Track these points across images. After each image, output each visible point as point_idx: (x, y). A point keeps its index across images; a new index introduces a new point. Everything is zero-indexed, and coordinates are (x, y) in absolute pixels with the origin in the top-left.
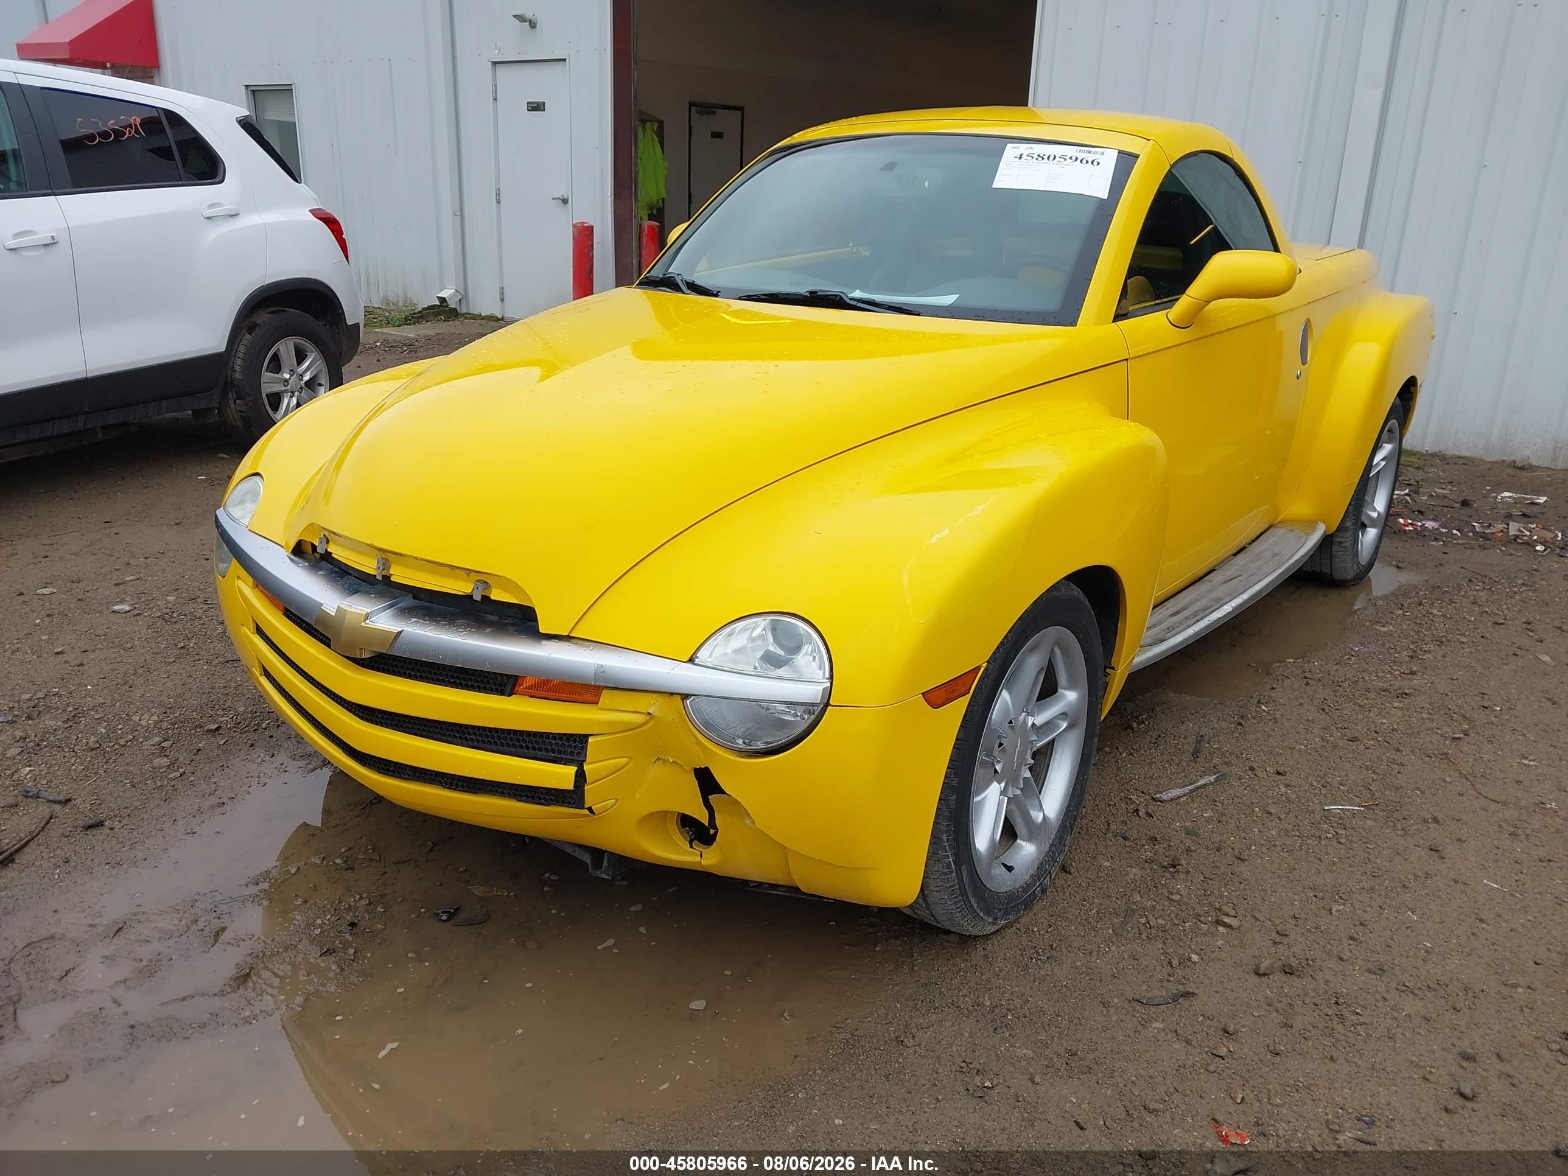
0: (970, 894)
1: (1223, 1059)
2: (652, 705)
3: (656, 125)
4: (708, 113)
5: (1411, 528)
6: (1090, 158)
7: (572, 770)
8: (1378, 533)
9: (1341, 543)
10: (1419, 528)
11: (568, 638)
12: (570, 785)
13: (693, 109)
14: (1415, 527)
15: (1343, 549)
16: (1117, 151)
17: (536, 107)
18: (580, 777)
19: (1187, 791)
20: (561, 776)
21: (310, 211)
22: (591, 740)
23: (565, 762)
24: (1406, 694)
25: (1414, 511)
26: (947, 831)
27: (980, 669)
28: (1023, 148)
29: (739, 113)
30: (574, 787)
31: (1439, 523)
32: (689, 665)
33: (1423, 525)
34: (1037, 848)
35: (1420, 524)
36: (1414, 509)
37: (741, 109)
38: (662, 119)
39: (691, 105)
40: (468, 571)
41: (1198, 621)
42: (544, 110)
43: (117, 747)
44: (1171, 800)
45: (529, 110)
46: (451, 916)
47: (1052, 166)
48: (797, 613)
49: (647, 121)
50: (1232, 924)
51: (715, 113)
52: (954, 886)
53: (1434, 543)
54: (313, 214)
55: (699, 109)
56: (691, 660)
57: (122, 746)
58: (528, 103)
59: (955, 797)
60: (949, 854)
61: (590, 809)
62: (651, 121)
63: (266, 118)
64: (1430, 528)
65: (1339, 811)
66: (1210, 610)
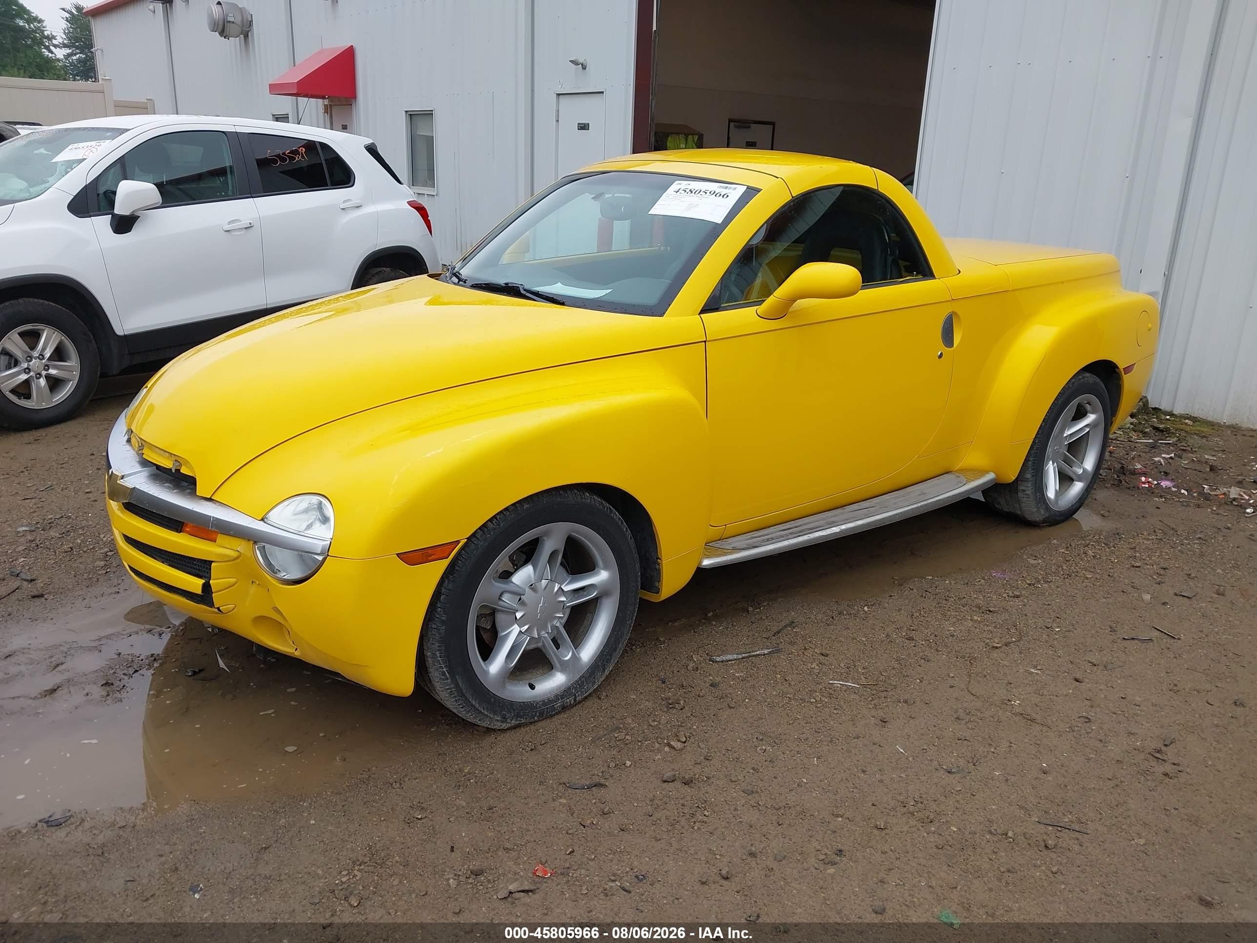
0: (468, 696)
1: (584, 827)
2: (241, 546)
3: (696, 138)
4: (746, 128)
5: (1147, 486)
6: (723, 192)
7: (201, 582)
8: (1084, 487)
9: (1024, 491)
10: (1153, 486)
11: (210, 500)
12: (199, 591)
13: (732, 124)
14: (1151, 485)
15: (1026, 496)
16: (746, 187)
17: (584, 127)
18: (207, 587)
19: (740, 657)
20: (195, 584)
21: (408, 202)
22: (213, 564)
23: (199, 576)
24: (990, 611)
25: (1161, 472)
26: (439, 650)
27: (459, 543)
28: (684, 184)
29: (771, 126)
30: (202, 592)
31: (1174, 483)
32: (262, 522)
33: (1158, 484)
34: (567, 677)
35: (1156, 482)
36: (1161, 470)
37: (773, 124)
38: (702, 132)
39: (730, 121)
40: (171, 454)
41: (799, 536)
42: (588, 129)
43: (81, 552)
44: (722, 661)
45: (579, 129)
46: (195, 673)
47: (694, 198)
48: (326, 495)
49: (689, 135)
50: (676, 746)
51: (750, 127)
52: (451, 689)
53: (1157, 499)
54: (409, 204)
55: (737, 124)
56: (262, 520)
57: (84, 552)
58: (579, 124)
59: (444, 628)
60: (443, 666)
61: (218, 609)
62: (693, 134)
63: (418, 133)
64: (1164, 486)
65: (839, 685)
66: (818, 529)
